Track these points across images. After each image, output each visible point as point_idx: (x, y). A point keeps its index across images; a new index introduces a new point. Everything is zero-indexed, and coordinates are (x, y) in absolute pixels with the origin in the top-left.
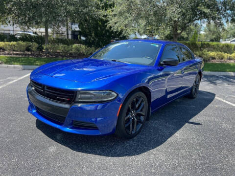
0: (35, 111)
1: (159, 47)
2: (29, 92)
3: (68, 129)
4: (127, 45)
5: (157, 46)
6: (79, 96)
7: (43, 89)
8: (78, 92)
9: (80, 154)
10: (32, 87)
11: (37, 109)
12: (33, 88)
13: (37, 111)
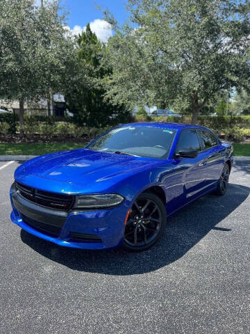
0: (21, 220)
1: (173, 134)
2: (12, 197)
3: (65, 242)
4: (133, 132)
5: (171, 133)
6: (79, 201)
7: (33, 193)
8: (77, 197)
9: (83, 273)
10: (17, 189)
11: (23, 217)
12: (18, 191)
13: (24, 221)
